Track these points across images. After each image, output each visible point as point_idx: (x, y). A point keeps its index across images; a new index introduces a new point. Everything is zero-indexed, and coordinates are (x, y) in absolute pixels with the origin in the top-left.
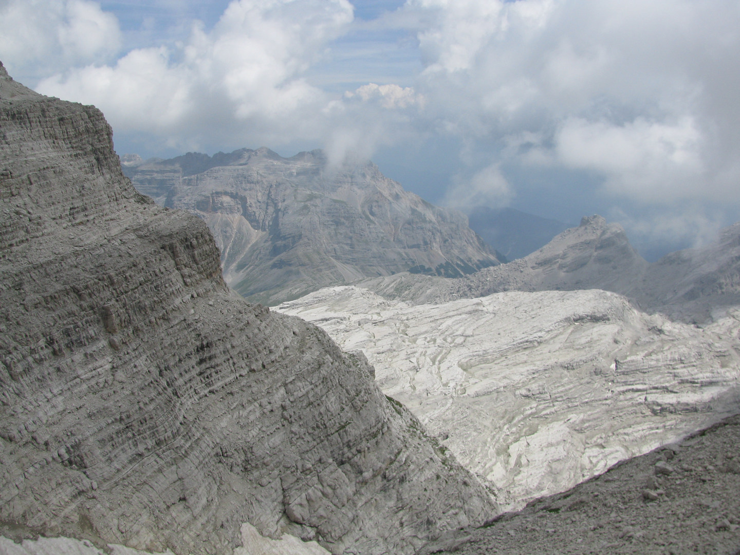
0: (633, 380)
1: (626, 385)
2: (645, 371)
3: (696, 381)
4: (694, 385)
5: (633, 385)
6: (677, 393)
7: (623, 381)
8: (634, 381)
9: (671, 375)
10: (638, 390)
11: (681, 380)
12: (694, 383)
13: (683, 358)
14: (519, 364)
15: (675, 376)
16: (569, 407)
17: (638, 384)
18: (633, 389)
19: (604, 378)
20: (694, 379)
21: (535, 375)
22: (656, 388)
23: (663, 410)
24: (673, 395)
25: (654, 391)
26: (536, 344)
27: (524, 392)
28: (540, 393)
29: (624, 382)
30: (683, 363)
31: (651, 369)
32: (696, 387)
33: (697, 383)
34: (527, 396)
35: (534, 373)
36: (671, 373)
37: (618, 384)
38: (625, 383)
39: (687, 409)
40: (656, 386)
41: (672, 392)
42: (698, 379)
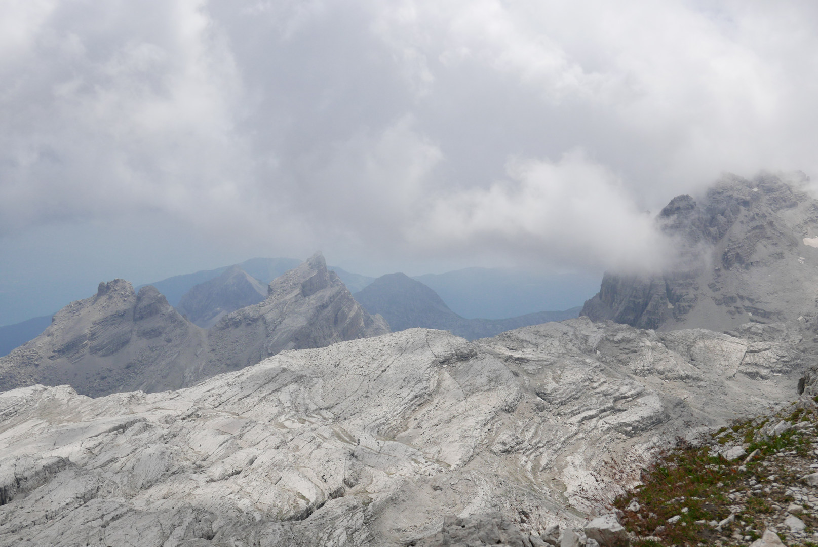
0: (577, 407)
1: (574, 415)
2: (577, 396)
3: (626, 395)
4: (627, 399)
5: (580, 413)
6: (625, 410)
7: (569, 411)
8: (579, 409)
9: (601, 395)
10: (591, 417)
11: (614, 397)
12: (625, 397)
13: (590, 377)
14: (450, 420)
15: (605, 395)
16: (556, 451)
17: (583, 411)
18: (585, 417)
19: (550, 413)
20: (622, 394)
21: (489, 426)
22: (604, 411)
23: (634, 428)
24: (624, 413)
25: (605, 414)
26: (426, 396)
27: (497, 447)
28: (517, 444)
29: (571, 412)
30: (594, 382)
31: (579, 394)
32: (631, 401)
33: (628, 397)
34: (507, 451)
35: (485, 425)
36: (599, 393)
37: (567, 416)
38: (573, 414)
39: (654, 423)
40: (602, 408)
41: (619, 411)
42: (626, 393)
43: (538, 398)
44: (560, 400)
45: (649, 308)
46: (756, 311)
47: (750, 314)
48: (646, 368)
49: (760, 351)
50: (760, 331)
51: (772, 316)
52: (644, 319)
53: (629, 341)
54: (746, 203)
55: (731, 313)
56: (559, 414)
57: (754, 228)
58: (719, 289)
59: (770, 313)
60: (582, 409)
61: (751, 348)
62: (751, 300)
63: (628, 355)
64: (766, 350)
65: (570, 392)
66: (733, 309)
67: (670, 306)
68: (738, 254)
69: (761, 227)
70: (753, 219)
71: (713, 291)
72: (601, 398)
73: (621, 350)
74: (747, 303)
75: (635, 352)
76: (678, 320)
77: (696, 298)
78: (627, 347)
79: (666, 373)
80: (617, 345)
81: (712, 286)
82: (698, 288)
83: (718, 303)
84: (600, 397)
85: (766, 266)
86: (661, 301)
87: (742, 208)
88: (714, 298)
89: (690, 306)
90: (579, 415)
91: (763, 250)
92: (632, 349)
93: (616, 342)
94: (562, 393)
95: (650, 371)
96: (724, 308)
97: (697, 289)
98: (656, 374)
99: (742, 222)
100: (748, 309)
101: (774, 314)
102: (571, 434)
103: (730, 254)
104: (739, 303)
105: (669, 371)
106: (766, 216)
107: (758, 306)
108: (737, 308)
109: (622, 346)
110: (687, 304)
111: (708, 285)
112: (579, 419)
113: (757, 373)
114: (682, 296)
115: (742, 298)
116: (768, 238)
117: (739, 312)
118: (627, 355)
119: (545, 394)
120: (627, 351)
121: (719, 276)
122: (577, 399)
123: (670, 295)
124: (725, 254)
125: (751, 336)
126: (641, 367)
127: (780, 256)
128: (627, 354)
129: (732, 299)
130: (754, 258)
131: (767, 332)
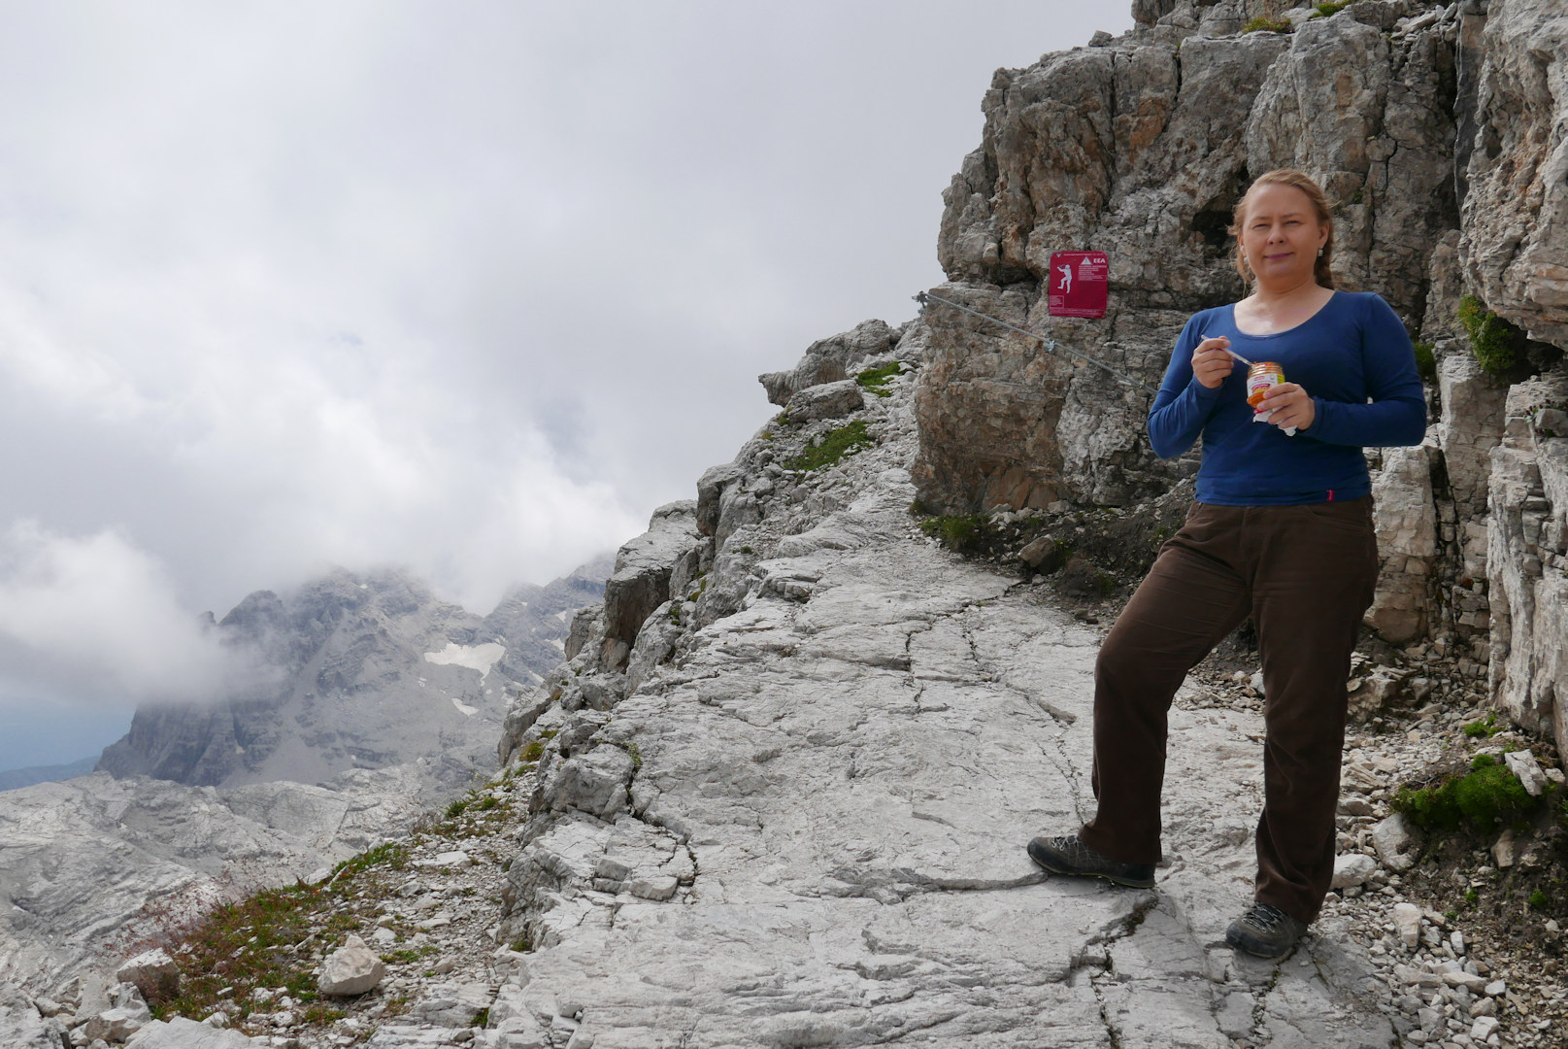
43: (16, 908)
44: (53, 908)
45: (207, 754)
46: (361, 753)
47: (354, 757)
48: (199, 844)
49: (366, 808)
50: (367, 781)
51: (382, 759)
52: (199, 770)
53: (174, 805)
54: (351, 605)
55: (328, 756)
56: (52, 931)
57: (361, 639)
58: (312, 724)
59: (380, 755)
60: (92, 918)
61: (354, 805)
62: (356, 738)
63: (172, 827)
64: (375, 805)
65: (73, 893)
66: (329, 751)
67: (240, 750)
68: (339, 674)
69: (370, 637)
70: (360, 626)
71: (303, 726)
72: (126, 898)
73: (161, 819)
74: (350, 742)
75: (184, 821)
76: (252, 770)
77: (278, 737)
78: (170, 814)
79: (230, 850)
80: (155, 813)
81: (301, 720)
82: (282, 723)
83: (310, 743)
84: (124, 895)
85: (376, 690)
86: (226, 744)
87: (345, 611)
88: (304, 738)
89: (268, 749)
90: (88, 928)
91: (372, 668)
92: (179, 817)
93: (154, 809)
94: (59, 896)
95: (206, 849)
96: (318, 751)
97: (279, 724)
98: (216, 852)
99: (345, 630)
100: (350, 750)
101: (386, 755)
102: (72, 960)
103: (327, 674)
104: (339, 743)
105: (235, 847)
106: (377, 623)
107: (365, 745)
108: (336, 749)
109: (162, 814)
110: (265, 746)
111: (296, 718)
112: (88, 934)
113: (362, 839)
114: (257, 735)
115: (342, 735)
116: (380, 652)
117: (338, 755)
118: (170, 828)
119: (28, 900)
120: (170, 821)
121: (312, 705)
122: (85, 902)
123: (240, 735)
124: (321, 675)
125: (354, 787)
126: (192, 844)
127: (395, 676)
128: (170, 825)
129: (329, 737)
130: (361, 679)
131: (376, 780)
